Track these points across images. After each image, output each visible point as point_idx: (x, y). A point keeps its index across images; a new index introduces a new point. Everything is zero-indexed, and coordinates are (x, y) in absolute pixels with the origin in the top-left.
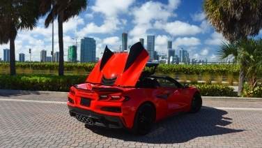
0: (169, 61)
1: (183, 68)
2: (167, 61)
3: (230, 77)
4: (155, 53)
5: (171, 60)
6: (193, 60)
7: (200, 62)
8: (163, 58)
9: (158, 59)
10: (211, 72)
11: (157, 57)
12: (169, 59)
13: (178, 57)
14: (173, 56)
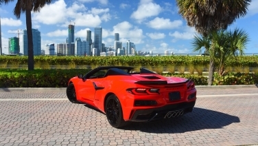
0: (116, 53)
4: (103, 45)
5: (119, 52)
8: (111, 50)
11: (104, 50)
12: (117, 51)
13: (125, 49)
14: (121, 48)
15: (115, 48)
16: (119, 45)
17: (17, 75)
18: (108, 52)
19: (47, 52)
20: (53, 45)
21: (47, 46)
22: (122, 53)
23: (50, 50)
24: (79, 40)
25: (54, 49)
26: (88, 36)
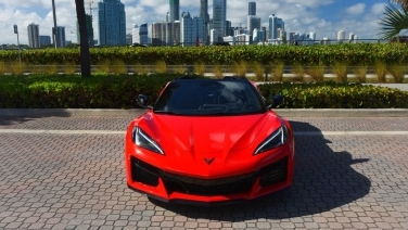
0: (251, 38)
2: (248, 39)
3: (381, 67)
4: (228, 23)
5: (255, 35)
6: (291, 34)
8: (241, 32)
9: (232, 35)
10: (340, 58)
11: (230, 31)
12: (251, 33)
13: (267, 29)
14: (258, 28)
15: (248, 29)
17: (58, 87)
18: (237, 35)
19: (136, 39)
20: (145, 26)
21: (136, 27)
22: (262, 36)
23: (141, 33)
24: (188, 18)
25: (146, 33)
26: (202, 8)
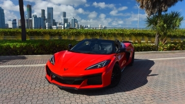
0: (64, 27)
1: (95, 32)
2: (63, 26)
4: (54, 20)
5: (66, 26)
6: (81, 26)
7: (86, 27)
8: (60, 24)
11: (55, 24)
12: (64, 25)
13: (71, 23)
14: (67, 23)
15: (63, 23)
16: (66, 21)
18: (58, 25)
19: (10, 26)
20: (15, 20)
22: (68, 26)
23: (13, 24)
24: (35, 17)
25: (16, 23)
26: (42, 14)
